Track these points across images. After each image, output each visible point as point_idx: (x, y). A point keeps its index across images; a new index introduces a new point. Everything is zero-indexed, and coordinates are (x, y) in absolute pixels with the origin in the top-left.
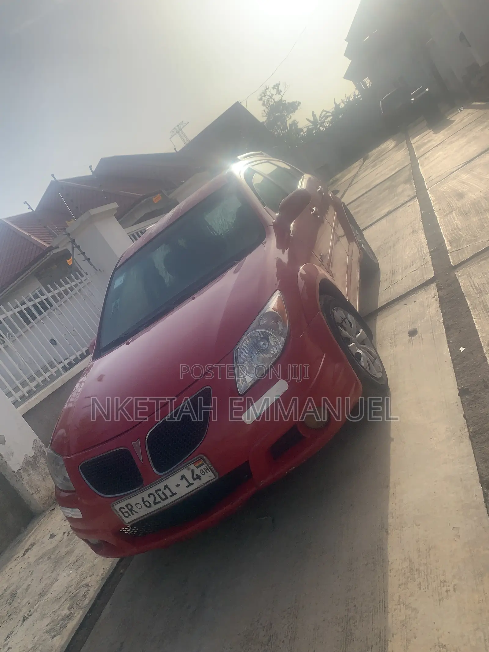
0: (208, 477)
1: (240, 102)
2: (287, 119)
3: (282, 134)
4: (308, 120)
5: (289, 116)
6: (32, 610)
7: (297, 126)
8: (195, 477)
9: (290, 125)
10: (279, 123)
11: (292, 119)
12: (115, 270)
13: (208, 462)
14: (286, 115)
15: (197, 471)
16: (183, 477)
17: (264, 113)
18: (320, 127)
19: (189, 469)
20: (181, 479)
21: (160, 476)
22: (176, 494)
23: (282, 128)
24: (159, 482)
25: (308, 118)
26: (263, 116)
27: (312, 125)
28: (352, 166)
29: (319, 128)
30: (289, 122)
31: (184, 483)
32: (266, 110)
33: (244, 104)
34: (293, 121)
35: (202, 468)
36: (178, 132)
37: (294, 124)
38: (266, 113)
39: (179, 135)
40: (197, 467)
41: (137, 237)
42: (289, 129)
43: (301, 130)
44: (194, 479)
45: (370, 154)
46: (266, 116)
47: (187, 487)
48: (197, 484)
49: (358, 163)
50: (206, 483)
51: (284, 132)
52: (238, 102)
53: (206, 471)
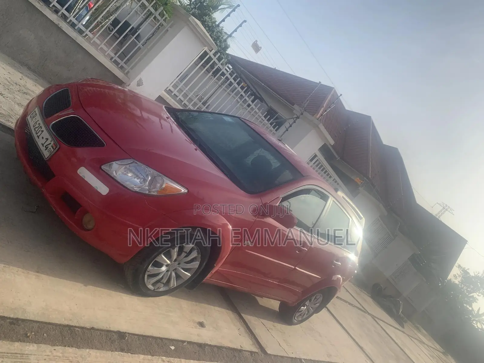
0: (46, 154)
1: (467, 243)
2: (477, 293)
3: (463, 290)
4: (479, 309)
5: (479, 295)
6: (8, 99)
7: (473, 303)
8: (47, 147)
9: (473, 296)
10: (472, 287)
11: (477, 297)
12: (239, 118)
13: (55, 151)
14: (481, 291)
15: (50, 146)
16: (47, 139)
17: (477, 273)
18: (476, 320)
19: (51, 141)
20: (46, 139)
21: (49, 127)
22: (39, 138)
23: (469, 289)
24: (45, 127)
25: (480, 309)
26: (474, 273)
27: (476, 312)
28: (435, 343)
29: (474, 320)
30: (475, 295)
31: (43, 141)
32: (480, 275)
33: (467, 246)
34: (477, 298)
35: (52, 149)
36: (444, 208)
37: (475, 300)
38: (477, 275)
39: (442, 209)
40: (52, 146)
41: (319, 167)
42: (469, 295)
43: (471, 306)
44: (45, 147)
45: (450, 357)
46: (475, 275)
47: (42, 144)
48: (42, 149)
49: (438, 347)
50: (43, 154)
51: (466, 292)
52: (467, 241)
53: (50, 152)
